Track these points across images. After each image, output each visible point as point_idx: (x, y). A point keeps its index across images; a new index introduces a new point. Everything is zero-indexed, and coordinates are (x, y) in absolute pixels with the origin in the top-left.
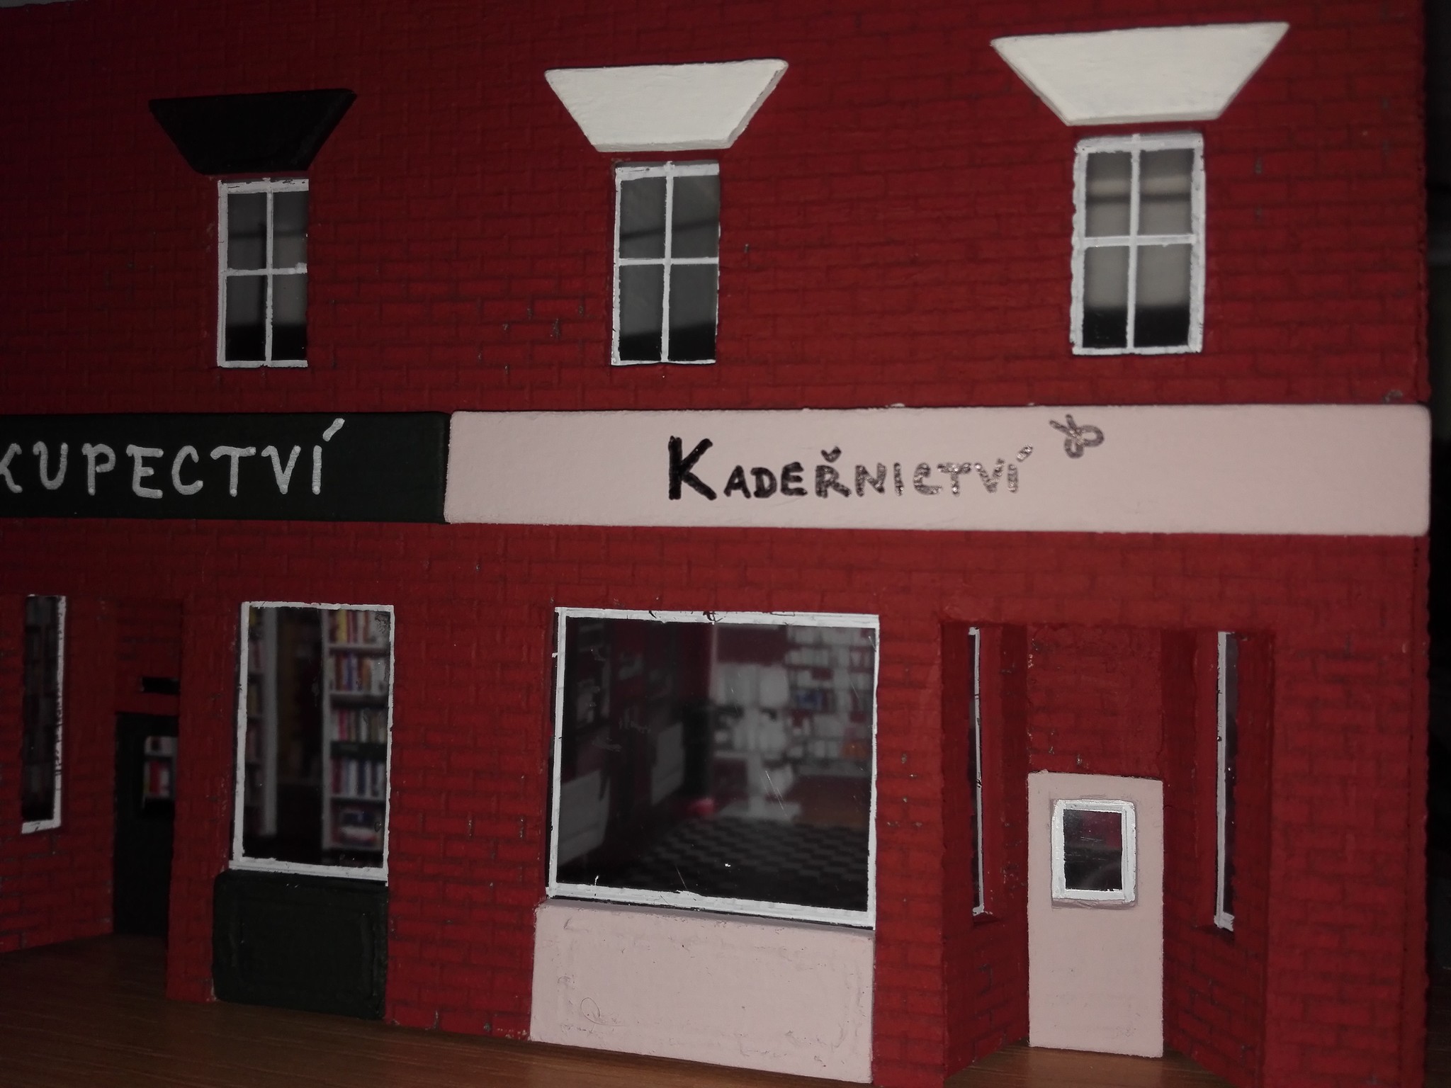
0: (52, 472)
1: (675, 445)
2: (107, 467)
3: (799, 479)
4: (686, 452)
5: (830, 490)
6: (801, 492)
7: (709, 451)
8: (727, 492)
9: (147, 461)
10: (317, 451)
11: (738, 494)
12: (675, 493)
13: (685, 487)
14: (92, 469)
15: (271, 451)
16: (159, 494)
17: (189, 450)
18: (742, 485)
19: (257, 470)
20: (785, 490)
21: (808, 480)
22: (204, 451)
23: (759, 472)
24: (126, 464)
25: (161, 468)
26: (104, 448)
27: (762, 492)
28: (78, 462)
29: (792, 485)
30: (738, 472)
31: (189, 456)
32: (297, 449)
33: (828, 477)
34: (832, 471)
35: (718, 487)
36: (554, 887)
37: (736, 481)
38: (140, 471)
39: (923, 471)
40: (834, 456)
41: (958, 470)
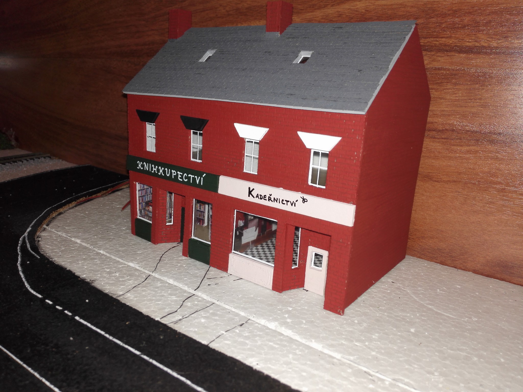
0: (168, 174)
1: (249, 188)
2: (175, 174)
3: (266, 198)
4: (251, 190)
5: (270, 200)
6: (266, 200)
7: (254, 190)
8: (256, 197)
9: (180, 175)
10: (202, 178)
11: (257, 198)
12: (249, 196)
13: (250, 195)
14: (173, 174)
15: (196, 177)
16: (182, 180)
18: (258, 197)
19: (194, 179)
21: (267, 199)
22: (188, 175)
23: (261, 195)
24: (177, 174)
25: (182, 176)
26: (174, 171)
27: (261, 199)
28: (171, 173)
29: (265, 198)
30: (258, 195)
31: (186, 175)
32: (199, 177)
33: (270, 198)
34: (270, 197)
35: (255, 196)
36: (233, 251)
38: (179, 176)
39: (283, 200)
40: (271, 195)
41: (287, 201)
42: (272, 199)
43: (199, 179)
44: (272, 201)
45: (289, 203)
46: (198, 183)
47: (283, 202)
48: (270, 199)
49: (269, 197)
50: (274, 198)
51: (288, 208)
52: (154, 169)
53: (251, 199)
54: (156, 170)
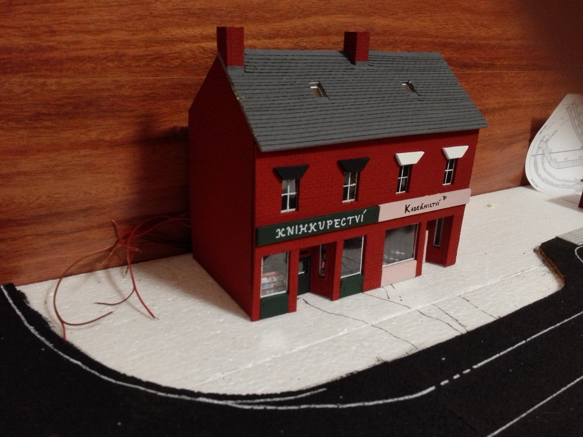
0: (322, 227)
1: (406, 206)
2: (331, 224)
7: (410, 206)
9: (337, 222)
10: (362, 215)
11: (412, 211)
13: (407, 211)
14: (328, 225)
15: (356, 217)
16: (339, 226)
17: (344, 219)
19: (354, 220)
20: (417, 210)
21: (420, 208)
22: (346, 219)
23: (415, 208)
24: (334, 223)
25: (340, 222)
26: (330, 221)
27: (415, 210)
28: (326, 224)
30: (413, 208)
31: (344, 220)
32: (360, 215)
35: (410, 210)
37: (412, 210)
39: (431, 204)
40: (422, 204)
41: (433, 204)
42: (423, 207)
43: (359, 218)
44: (423, 208)
45: (435, 205)
46: (357, 222)
47: (431, 206)
48: (421, 208)
49: (421, 206)
50: (425, 206)
51: (435, 208)
52: (302, 229)
53: (408, 214)
54: (305, 229)
